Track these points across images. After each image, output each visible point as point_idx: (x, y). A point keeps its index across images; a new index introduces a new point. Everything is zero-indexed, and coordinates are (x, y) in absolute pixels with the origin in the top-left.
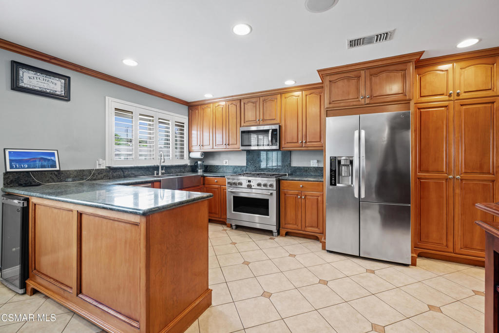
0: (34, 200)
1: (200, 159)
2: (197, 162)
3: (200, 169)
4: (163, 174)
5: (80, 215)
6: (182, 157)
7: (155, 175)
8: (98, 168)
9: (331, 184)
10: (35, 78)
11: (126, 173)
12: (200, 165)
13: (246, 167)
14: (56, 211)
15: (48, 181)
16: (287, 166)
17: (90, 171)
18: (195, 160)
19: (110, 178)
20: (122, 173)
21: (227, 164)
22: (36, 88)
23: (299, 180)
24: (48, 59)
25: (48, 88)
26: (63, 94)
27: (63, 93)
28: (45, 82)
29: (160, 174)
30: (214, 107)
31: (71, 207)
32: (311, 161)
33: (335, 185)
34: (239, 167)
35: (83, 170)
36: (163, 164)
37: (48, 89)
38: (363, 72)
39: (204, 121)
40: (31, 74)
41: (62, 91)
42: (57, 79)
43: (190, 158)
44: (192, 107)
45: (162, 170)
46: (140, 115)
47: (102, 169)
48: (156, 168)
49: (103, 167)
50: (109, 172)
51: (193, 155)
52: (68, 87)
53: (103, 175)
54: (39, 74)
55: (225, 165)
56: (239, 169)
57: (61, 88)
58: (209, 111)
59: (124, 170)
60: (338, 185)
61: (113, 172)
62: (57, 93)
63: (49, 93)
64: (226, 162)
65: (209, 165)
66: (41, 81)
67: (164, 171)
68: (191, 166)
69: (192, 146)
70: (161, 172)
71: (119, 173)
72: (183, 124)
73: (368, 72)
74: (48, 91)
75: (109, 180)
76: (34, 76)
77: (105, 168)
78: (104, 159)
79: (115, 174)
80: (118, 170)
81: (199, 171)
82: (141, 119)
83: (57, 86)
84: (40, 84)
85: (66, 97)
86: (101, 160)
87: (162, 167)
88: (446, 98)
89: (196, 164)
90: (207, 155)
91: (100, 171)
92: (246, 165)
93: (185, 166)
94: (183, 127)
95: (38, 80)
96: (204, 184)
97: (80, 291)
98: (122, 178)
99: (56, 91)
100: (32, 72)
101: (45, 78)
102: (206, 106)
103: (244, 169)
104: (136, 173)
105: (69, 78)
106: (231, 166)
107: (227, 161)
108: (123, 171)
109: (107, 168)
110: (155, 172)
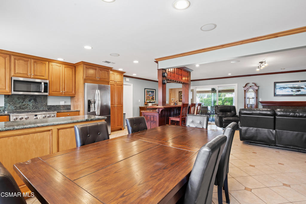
9: (88, 111)
13: (4, 108)
16: (45, 105)
23: (67, 112)
32: (61, 102)
33: (90, 111)
38: (97, 68)
60: (91, 111)
73: (99, 68)
88: (114, 82)
92: (4, 106)
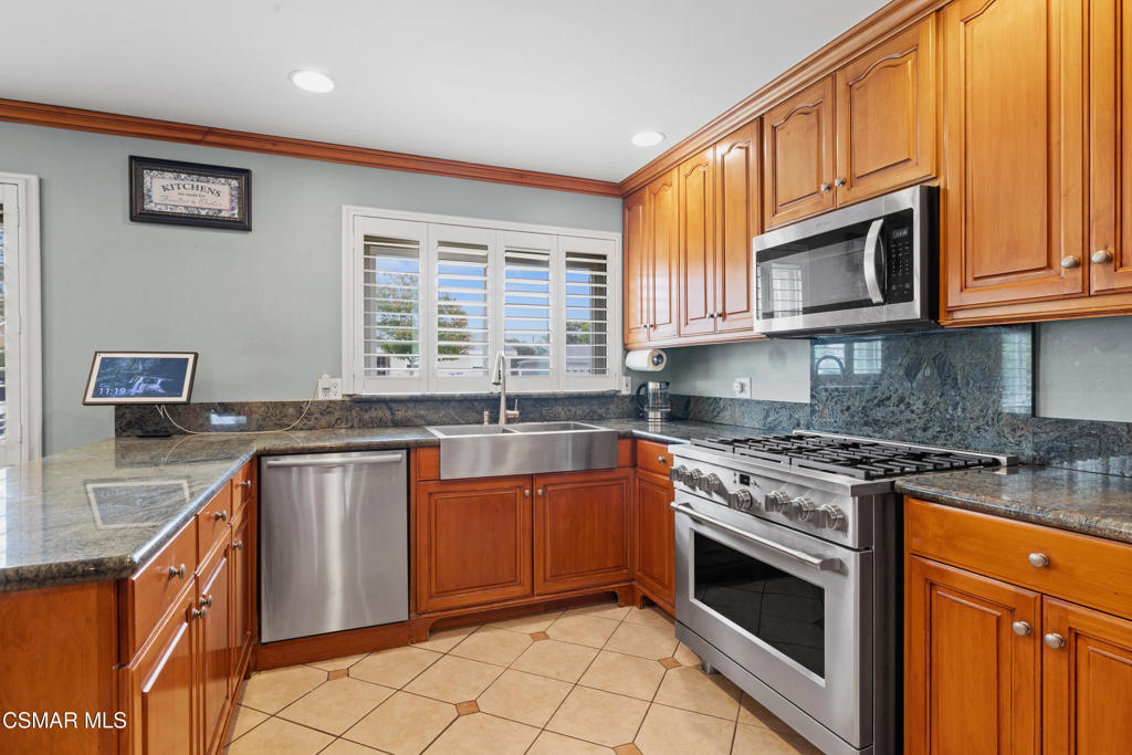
1: (652, 376)
2: (645, 385)
3: (654, 409)
4: (512, 420)
6: (600, 366)
7: (486, 424)
8: (321, 397)
10: (176, 187)
11: (400, 414)
12: (655, 394)
13: (808, 409)
17: (298, 406)
18: (642, 377)
19: (352, 427)
20: (388, 413)
21: (746, 396)
22: (178, 211)
24: (199, 137)
25: (206, 206)
26: (236, 216)
27: (236, 211)
28: (198, 193)
29: (502, 422)
30: (682, 180)
34: (784, 405)
35: (284, 404)
37: (202, 209)
40: (168, 178)
41: (233, 209)
42: (223, 180)
43: (626, 370)
45: (510, 407)
46: (442, 244)
47: (331, 402)
48: (491, 403)
49: (336, 396)
50: (349, 409)
51: (633, 360)
52: (245, 199)
53: (332, 418)
54: (183, 176)
55: (739, 396)
56: (784, 414)
57: (232, 201)
58: (669, 198)
59: (393, 405)
61: (361, 410)
62: (224, 214)
63: (207, 218)
64: (742, 386)
65: (694, 397)
66: (190, 192)
67: (516, 412)
68: (630, 398)
69: (632, 331)
70: (506, 415)
71: (380, 414)
72: (604, 257)
74: (203, 213)
75: (350, 432)
76: (174, 182)
77: (339, 398)
78: (339, 375)
79: (367, 416)
80: (378, 406)
82: (443, 257)
83: (217, 198)
84: (185, 198)
85: (242, 224)
86: (329, 378)
89: (642, 392)
90: (683, 359)
91: (330, 406)
92: (808, 400)
93: (609, 398)
94: (603, 267)
95: (182, 190)
96: (634, 464)
98: (387, 427)
99: (220, 211)
100: (171, 175)
101: (195, 184)
103: (802, 416)
105: (248, 173)
106: (758, 402)
107: (746, 381)
108: (390, 409)
109: (348, 399)
110: (485, 414)
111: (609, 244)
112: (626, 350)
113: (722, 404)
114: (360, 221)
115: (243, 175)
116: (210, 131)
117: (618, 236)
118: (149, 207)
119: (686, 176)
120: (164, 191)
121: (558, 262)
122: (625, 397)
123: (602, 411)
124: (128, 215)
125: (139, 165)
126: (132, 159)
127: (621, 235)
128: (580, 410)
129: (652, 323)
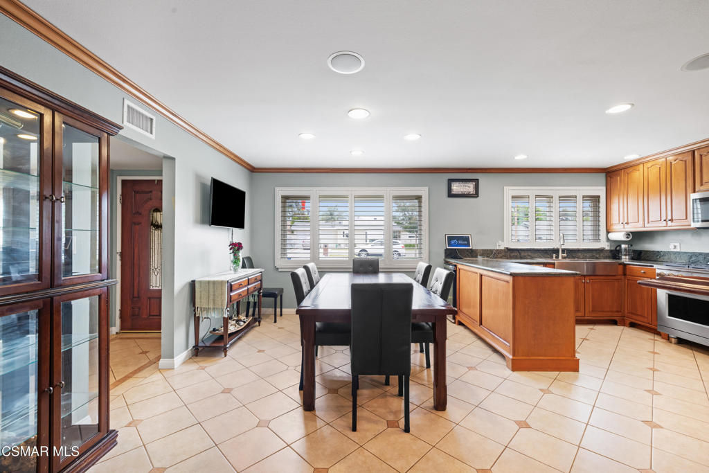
0: (459, 266)
1: (624, 242)
2: (620, 246)
3: (625, 255)
4: (563, 258)
5: (481, 276)
6: (596, 237)
7: (554, 258)
8: (498, 248)
11: (522, 254)
12: (625, 249)
14: (470, 273)
15: (466, 257)
17: (491, 251)
18: (619, 243)
21: (677, 250)
22: (460, 193)
24: (466, 171)
26: (475, 193)
28: (464, 187)
29: (560, 258)
30: (646, 169)
31: (476, 270)
35: (487, 250)
36: (563, 247)
37: (466, 192)
39: (629, 189)
41: (473, 191)
42: (472, 183)
43: (608, 240)
44: (611, 175)
45: (563, 253)
47: (501, 250)
48: (556, 251)
49: (502, 248)
50: (507, 252)
51: (613, 236)
52: (477, 188)
53: (501, 255)
54: (461, 183)
55: (672, 250)
57: (473, 189)
58: (637, 175)
59: (520, 251)
61: (511, 253)
62: (471, 193)
63: (467, 195)
64: (675, 246)
66: (462, 187)
67: (565, 255)
68: (611, 251)
69: (611, 225)
70: (562, 255)
71: (516, 254)
72: (598, 197)
76: (459, 185)
77: (503, 249)
78: (503, 241)
79: (512, 255)
80: (515, 251)
81: (623, 257)
83: (469, 188)
84: (462, 189)
85: (476, 195)
86: (500, 242)
87: (563, 251)
89: (618, 249)
90: (637, 236)
91: (499, 252)
93: (601, 251)
96: (625, 274)
97: (481, 324)
100: (458, 183)
101: (464, 185)
102: (631, 169)
104: (532, 255)
105: (478, 180)
106: (686, 253)
107: (677, 244)
109: (506, 249)
110: (554, 255)
111: (601, 191)
112: (608, 232)
113: (662, 253)
114: (510, 191)
115: (477, 181)
116: (470, 169)
117: (604, 188)
118: (453, 193)
119: (648, 168)
120: (456, 188)
121: (580, 199)
122: (607, 250)
123: (598, 256)
124: (447, 195)
125: (450, 181)
126: (449, 180)
127: (605, 187)
128: (588, 255)
129: (626, 221)
